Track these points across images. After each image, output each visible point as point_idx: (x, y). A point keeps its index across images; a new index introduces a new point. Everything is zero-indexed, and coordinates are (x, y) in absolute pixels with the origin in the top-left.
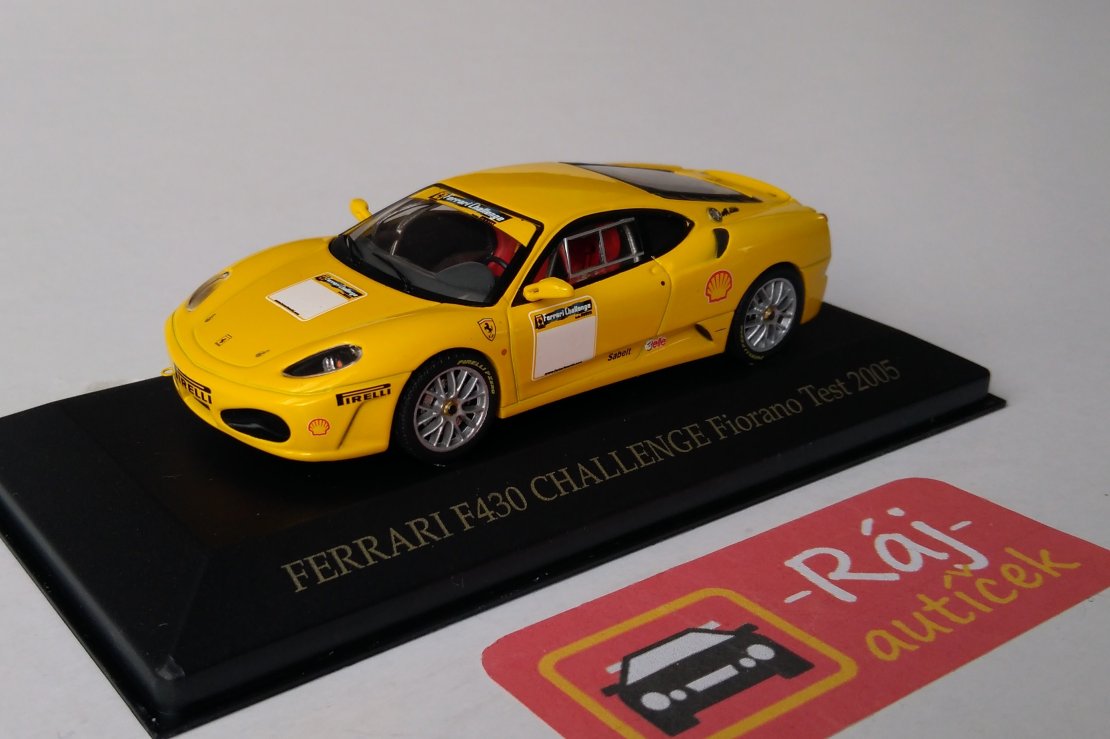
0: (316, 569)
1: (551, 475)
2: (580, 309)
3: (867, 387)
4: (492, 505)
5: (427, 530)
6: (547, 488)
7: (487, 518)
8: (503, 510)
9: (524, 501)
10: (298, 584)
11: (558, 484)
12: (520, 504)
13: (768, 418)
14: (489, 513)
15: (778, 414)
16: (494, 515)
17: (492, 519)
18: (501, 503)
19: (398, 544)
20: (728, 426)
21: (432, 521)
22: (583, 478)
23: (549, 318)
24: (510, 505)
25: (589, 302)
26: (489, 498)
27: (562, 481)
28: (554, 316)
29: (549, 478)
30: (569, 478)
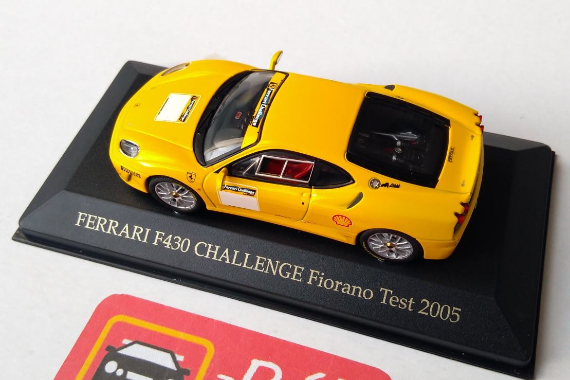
0: (89, 221)
1: (210, 246)
2: (247, 191)
3: (427, 314)
4: (173, 241)
5: (139, 234)
6: (202, 250)
7: (166, 245)
8: (175, 246)
9: (188, 249)
10: (78, 222)
11: (209, 251)
12: (184, 249)
13: (346, 290)
14: (169, 243)
15: (354, 292)
16: (170, 246)
17: (168, 247)
18: (177, 243)
19: (124, 232)
20: (319, 280)
21: (145, 231)
22: (223, 256)
23: (227, 187)
24: (180, 246)
25: (255, 191)
26: (175, 237)
27: (212, 252)
28: (231, 188)
29: (208, 246)
30: (216, 252)
